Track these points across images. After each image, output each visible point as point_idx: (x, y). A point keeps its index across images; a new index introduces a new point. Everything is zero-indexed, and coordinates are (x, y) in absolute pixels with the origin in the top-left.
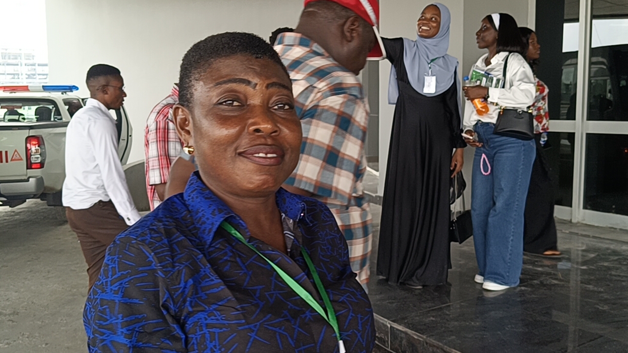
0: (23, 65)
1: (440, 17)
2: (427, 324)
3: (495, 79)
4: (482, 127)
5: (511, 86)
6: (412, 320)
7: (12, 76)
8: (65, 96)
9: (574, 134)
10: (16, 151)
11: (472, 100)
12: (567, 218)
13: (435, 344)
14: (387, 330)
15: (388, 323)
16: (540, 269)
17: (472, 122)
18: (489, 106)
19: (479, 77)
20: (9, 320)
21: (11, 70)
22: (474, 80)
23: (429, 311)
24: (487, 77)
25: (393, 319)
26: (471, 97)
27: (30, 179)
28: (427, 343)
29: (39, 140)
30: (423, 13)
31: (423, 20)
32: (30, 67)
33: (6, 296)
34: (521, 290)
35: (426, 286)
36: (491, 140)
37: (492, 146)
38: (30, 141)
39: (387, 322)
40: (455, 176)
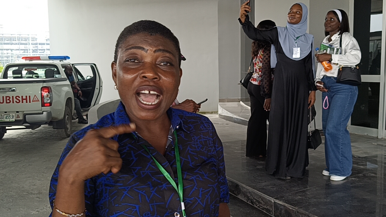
0: (31, 44)
1: (302, 10)
2: (297, 200)
3: (335, 49)
4: (327, 79)
5: (345, 53)
6: (288, 198)
7: (23, 51)
8: (62, 63)
9: (379, 83)
10: (35, 96)
11: (321, 62)
12: (374, 135)
13: (304, 213)
14: (272, 204)
15: (273, 200)
16: (362, 167)
17: (321, 76)
18: (332, 65)
19: (326, 48)
20: (37, 197)
21: (22, 47)
22: (322, 50)
23: (297, 192)
24: (331, 48)
25: (276, 197)
26: (321, 60)
27: (44, 113)
28: (298, 212)
29: (48, 89)
30: (291, 9)
31: (291, 13)
32: (34, 45)
33: (33, 183)
34: (352, 179)
35: (293, 177)
36: (332, 87)
37: (332, 91)
38: (44, 90)
39: (271, 199)
40: (310, 108)
